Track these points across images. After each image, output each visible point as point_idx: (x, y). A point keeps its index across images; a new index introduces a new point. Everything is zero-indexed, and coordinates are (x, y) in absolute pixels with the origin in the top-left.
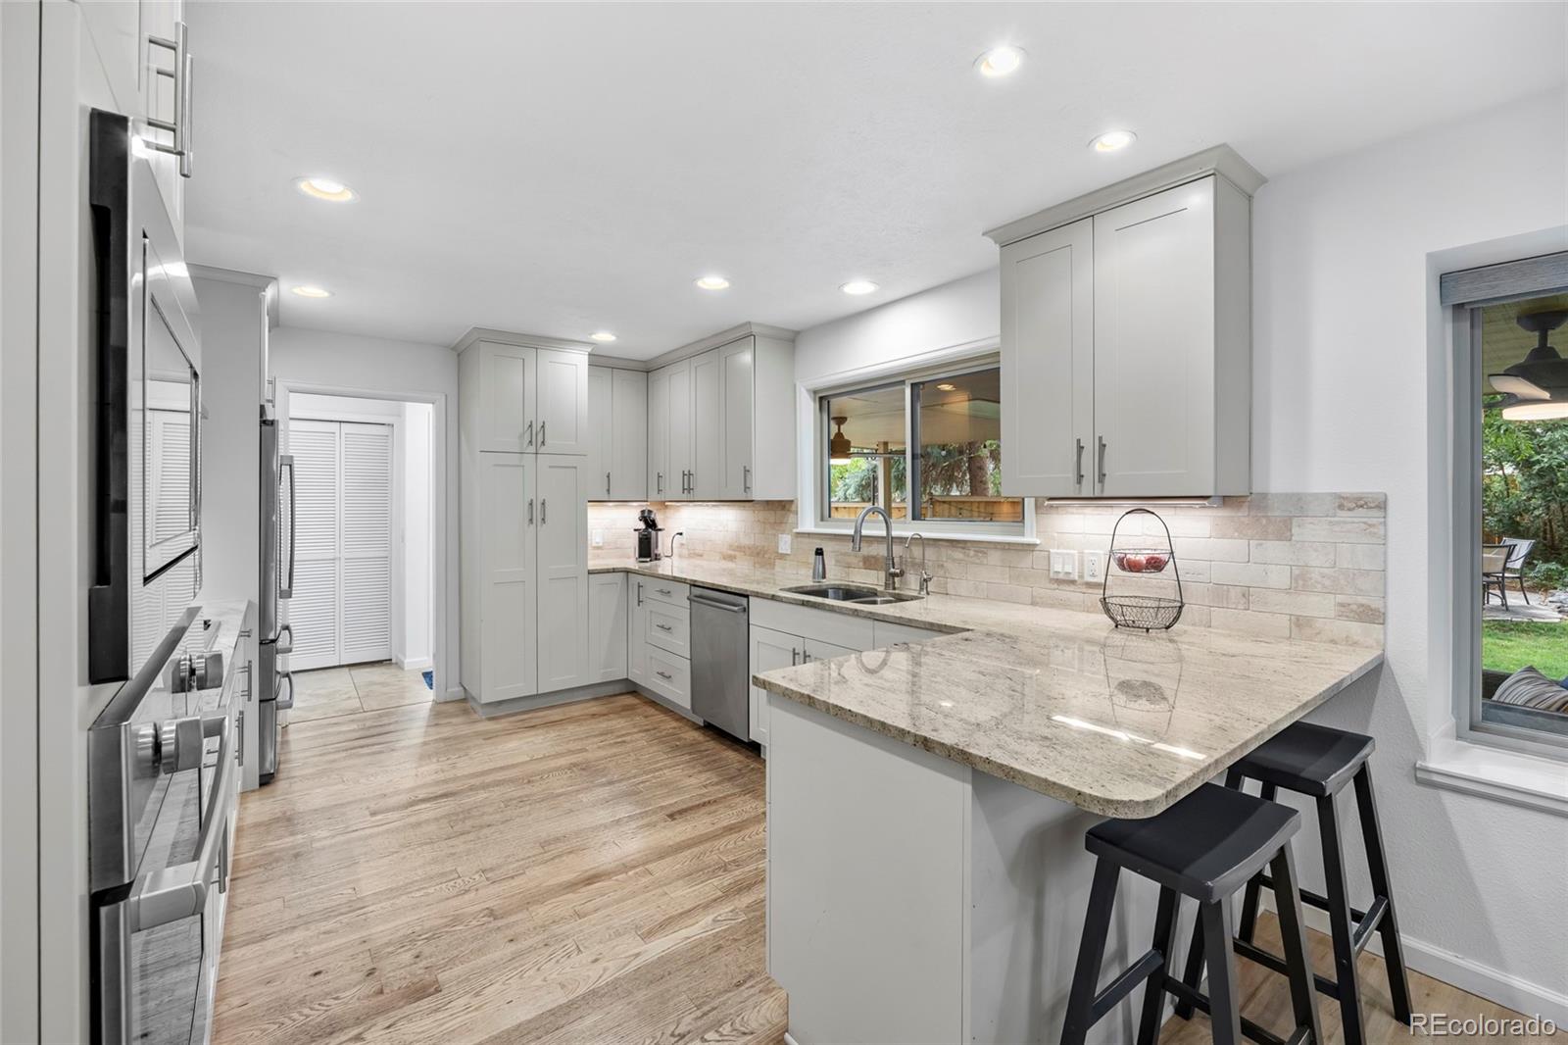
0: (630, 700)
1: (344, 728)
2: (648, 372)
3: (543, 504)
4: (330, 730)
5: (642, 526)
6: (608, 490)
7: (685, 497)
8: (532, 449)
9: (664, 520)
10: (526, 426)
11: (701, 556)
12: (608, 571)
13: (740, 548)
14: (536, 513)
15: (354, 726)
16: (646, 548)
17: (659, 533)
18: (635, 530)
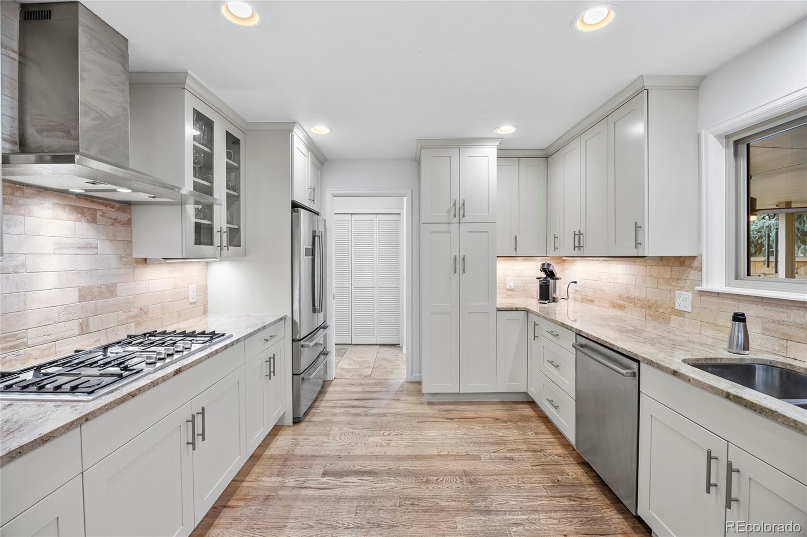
0: (527, 411)
1: (354, 389)
2: (547, 158)
3: (464, 259)
4: (348, 389)
5: (543, 275)
6: (516, 249)
7: (576, 253)
8: (456, 220)
9: (562, 270)
10: (452, 204)
11: (592, 301)
12: (512, 310)
13: (629, 299)
14: (459, 265)
15: (359, 389)
16: (545, 293)
17: (557, 281)
18: (538, 278)
